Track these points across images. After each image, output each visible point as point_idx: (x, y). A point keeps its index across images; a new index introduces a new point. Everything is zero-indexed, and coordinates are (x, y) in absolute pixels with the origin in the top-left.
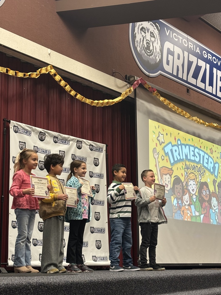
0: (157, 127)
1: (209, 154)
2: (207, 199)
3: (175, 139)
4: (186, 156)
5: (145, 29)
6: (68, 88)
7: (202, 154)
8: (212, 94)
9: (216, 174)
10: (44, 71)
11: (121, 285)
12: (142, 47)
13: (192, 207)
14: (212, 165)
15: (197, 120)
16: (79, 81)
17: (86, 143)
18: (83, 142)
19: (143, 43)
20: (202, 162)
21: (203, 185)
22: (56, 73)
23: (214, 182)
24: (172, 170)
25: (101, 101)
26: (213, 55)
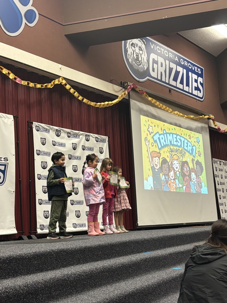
0: (147, 121)
1: (188, 139)
2: (187, 174)
3: (161, 129)
4: (171, 142)
5: (134, 44)
6: (76, 94)
7: (183, 139)
8: (188, 93)
9: (194, 155)
10: (57, 82)
11: (123, 246)
12: (132, 59)
13: (177, 180)
14: (191, 148)
15: (177, 114)
16: (85, 88)
17: (93, 137)
18: (90, 136)
19: (133, 55)
20: (182, 146)
21: (184, 164)
22: (67, 83)
23: (193, 160)
24: (160, 153)
25: (103, 103)
26: (188, 62)
